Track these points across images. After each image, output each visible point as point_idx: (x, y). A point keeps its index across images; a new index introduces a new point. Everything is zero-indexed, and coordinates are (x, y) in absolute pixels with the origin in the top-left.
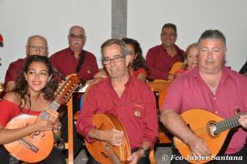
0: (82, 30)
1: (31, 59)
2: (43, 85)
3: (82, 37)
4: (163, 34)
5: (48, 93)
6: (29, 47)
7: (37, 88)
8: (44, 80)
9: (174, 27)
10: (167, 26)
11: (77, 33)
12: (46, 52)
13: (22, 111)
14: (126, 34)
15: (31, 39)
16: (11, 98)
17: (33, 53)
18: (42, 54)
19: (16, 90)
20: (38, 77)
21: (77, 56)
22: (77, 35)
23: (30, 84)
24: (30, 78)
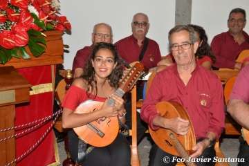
0: (146, 17)
1: (97, 47)
2: (109, 72)
3: (146, 24)
4: (231, 20)
5: (114, 79)
6: (95, 34)
7: (104, 75)
8: (110, 67)
9: (243, 12)
10: (235, 11)
11: (141, 20)
12: (111, 39)
13: (89, 97)
14: (190, 20)
15: (97, 27)
16: (79, 84)
17: (99, 40)
18: (107, 41)
19: (83, 77)
20: (104, 64)
21: (140, 43)
22: (141, 22)
23: (97, 70)
24: (97, 65)
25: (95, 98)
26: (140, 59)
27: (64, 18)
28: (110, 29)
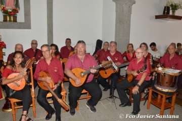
0: (36, 41)
1: (16, 52)
2: (20, 62)
3: (36, 44)
4: (66, 42)
5: (23, 65)
6: (16, 48)
7: (18, 63)
8: (21, 60)
9: (70, 40)
10: (67, 39)
11: (34, 42)
12: (23, 50)
13: (13, 72)
14: (53, 42)
15: (16, 45)
16: (9, 67)
17: (17, 50)
18: (21, 50)
19: (10, 64)
20: (18, 59)
21: (34, 51)
23: (16, 61)
24: (16, 59)
25: (16, 72)
26: (35, 56)
27: (3, 42)
28: (22, 46)
